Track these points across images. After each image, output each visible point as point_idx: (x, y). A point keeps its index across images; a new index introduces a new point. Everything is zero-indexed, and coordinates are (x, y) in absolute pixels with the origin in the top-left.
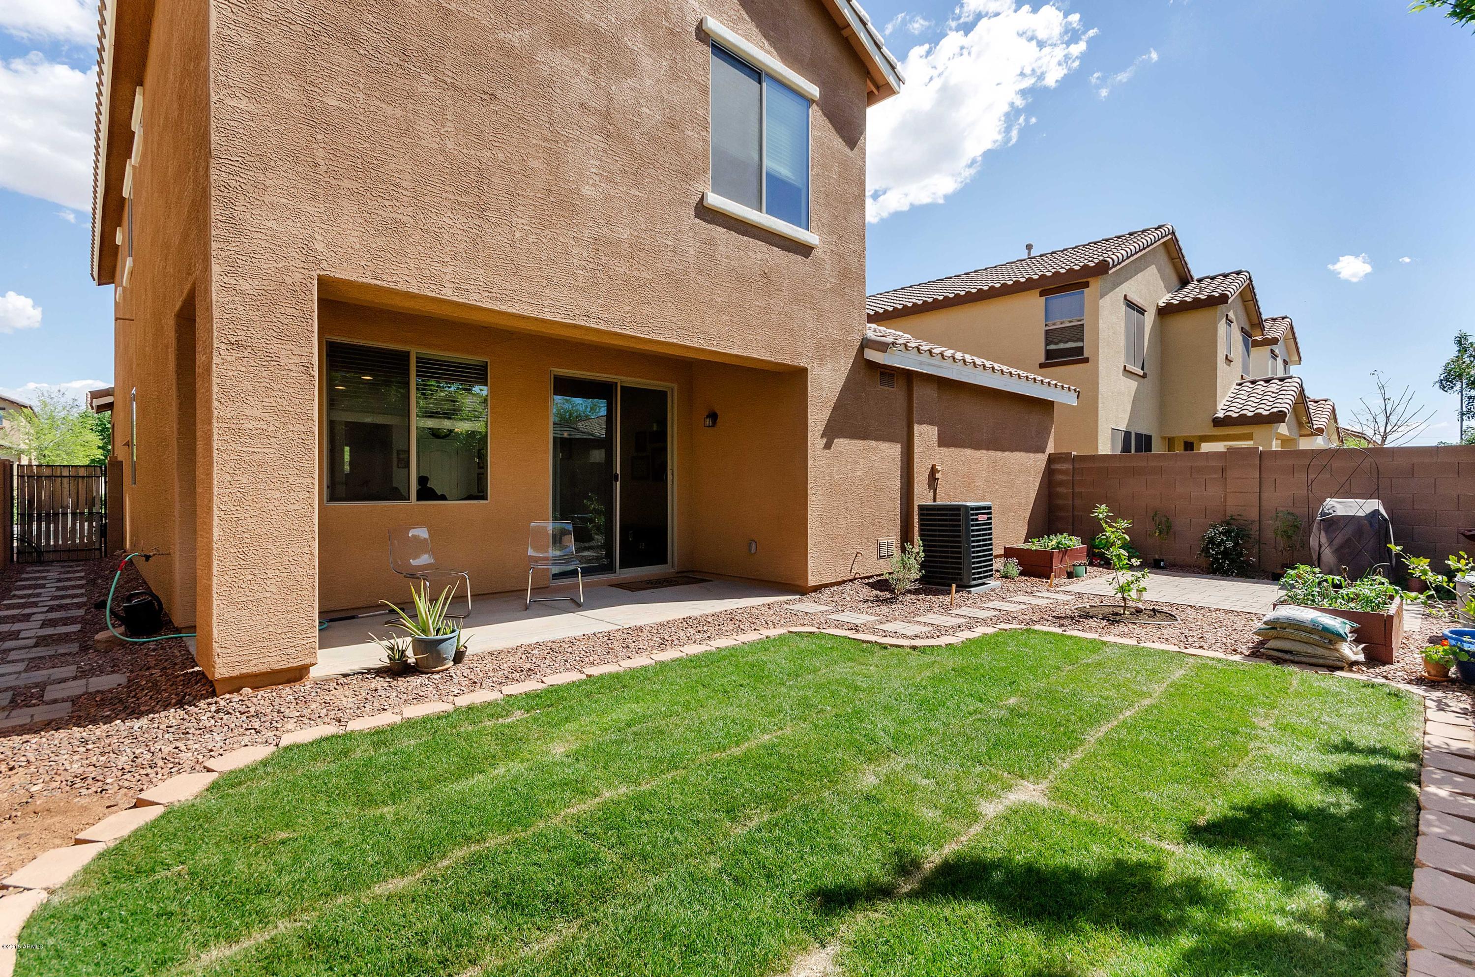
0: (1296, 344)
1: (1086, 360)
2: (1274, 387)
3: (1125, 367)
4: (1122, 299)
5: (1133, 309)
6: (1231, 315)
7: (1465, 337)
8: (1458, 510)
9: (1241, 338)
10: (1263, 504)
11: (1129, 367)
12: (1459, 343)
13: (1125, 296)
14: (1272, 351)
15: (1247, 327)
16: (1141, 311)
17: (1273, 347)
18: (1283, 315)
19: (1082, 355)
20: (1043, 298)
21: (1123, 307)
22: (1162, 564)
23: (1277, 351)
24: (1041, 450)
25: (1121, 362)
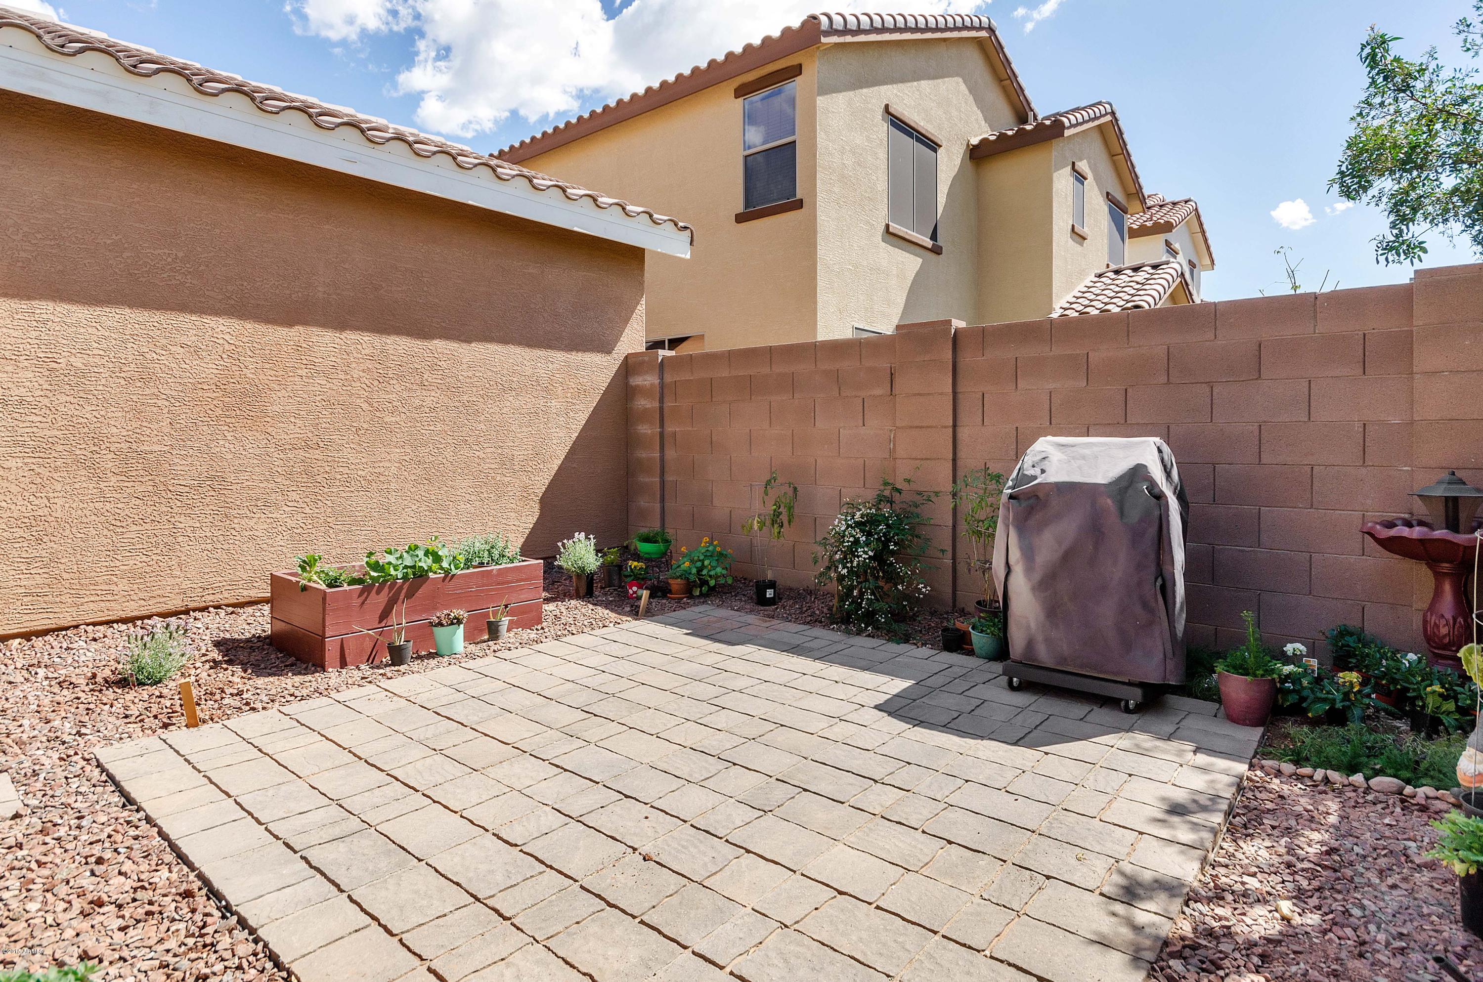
0: (1206, 240)
1: (799, 204)
2: (1141, 276)
3: (887, 226)
4: (880, 111)
5: (911, 135)
6: (1083, 166)
7: (1383, 42)
8: (1364, 464)
9: (1106, 209)
10: (961, 454)
11: (895, 227)
12: (1372, 60)
13: (887, 106)
14: (1168, 243)
15: (1120, 196)
16: (933, 146)
17: (1168, 236)
18: (1186, 198)
19: (795, 196)
20: (741, 100)
21: (883, 128)
22: (770, 593)
23: (1177, 246)
24: (606, 348)
25: (880, 215)
